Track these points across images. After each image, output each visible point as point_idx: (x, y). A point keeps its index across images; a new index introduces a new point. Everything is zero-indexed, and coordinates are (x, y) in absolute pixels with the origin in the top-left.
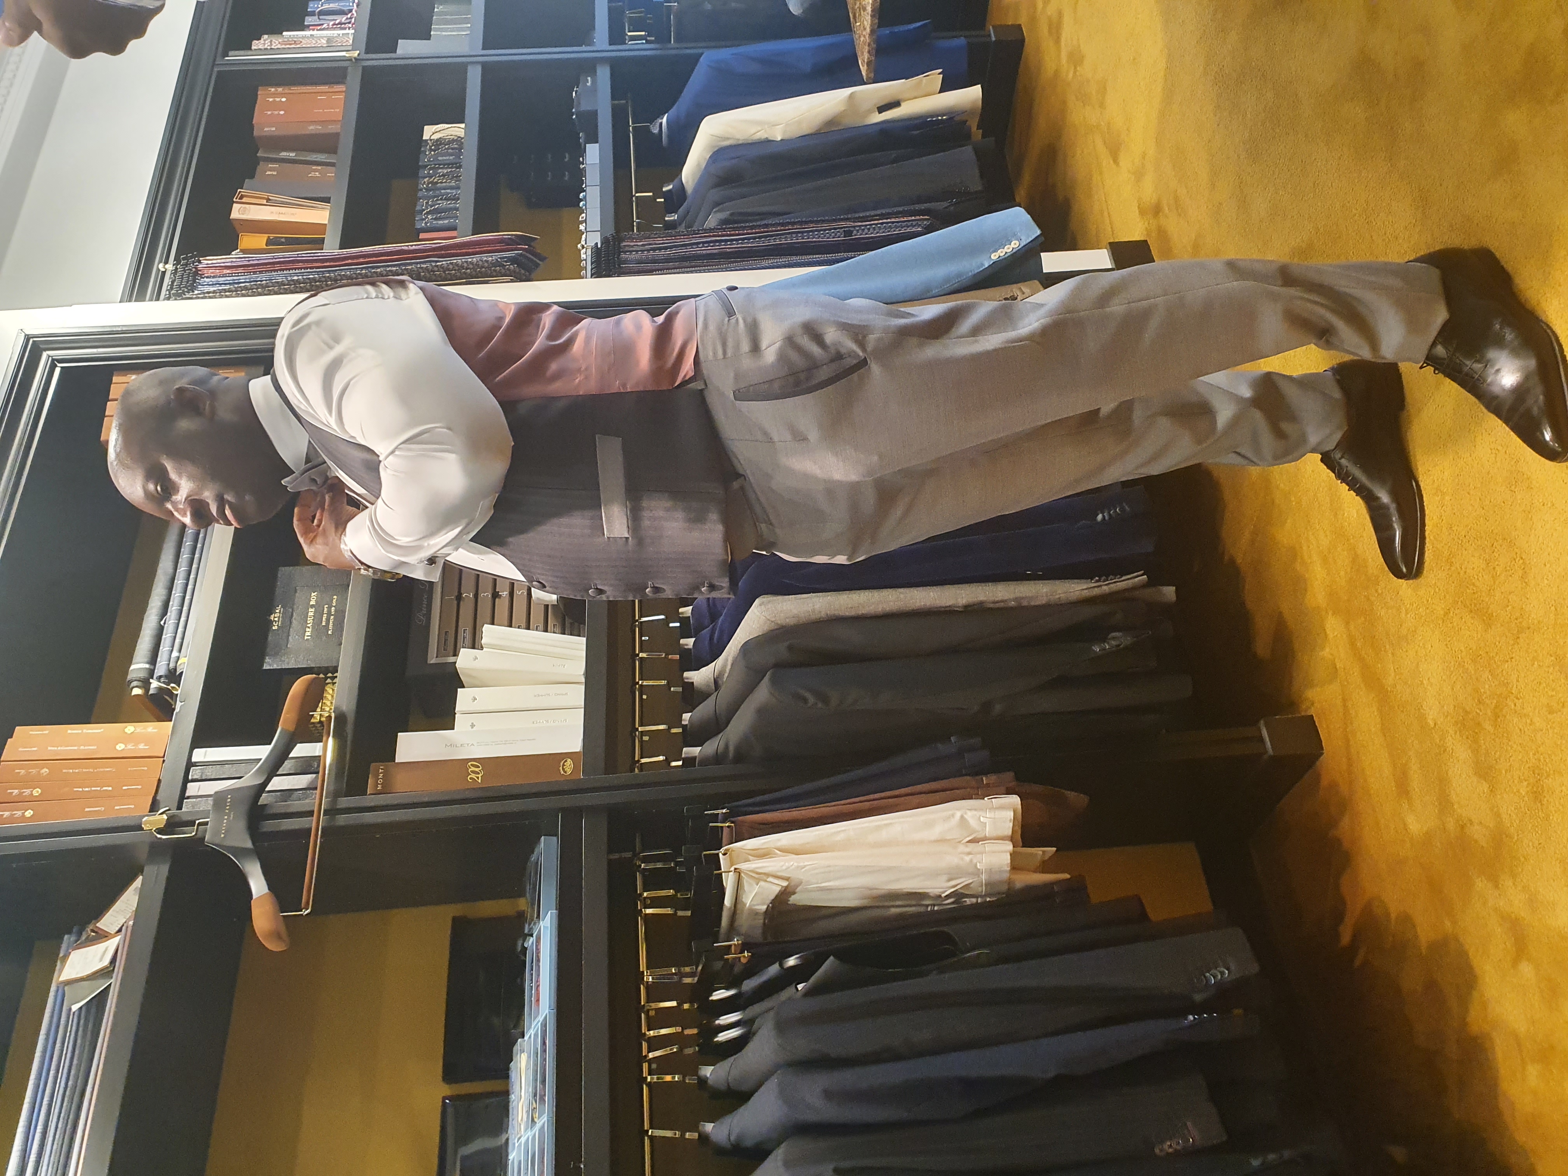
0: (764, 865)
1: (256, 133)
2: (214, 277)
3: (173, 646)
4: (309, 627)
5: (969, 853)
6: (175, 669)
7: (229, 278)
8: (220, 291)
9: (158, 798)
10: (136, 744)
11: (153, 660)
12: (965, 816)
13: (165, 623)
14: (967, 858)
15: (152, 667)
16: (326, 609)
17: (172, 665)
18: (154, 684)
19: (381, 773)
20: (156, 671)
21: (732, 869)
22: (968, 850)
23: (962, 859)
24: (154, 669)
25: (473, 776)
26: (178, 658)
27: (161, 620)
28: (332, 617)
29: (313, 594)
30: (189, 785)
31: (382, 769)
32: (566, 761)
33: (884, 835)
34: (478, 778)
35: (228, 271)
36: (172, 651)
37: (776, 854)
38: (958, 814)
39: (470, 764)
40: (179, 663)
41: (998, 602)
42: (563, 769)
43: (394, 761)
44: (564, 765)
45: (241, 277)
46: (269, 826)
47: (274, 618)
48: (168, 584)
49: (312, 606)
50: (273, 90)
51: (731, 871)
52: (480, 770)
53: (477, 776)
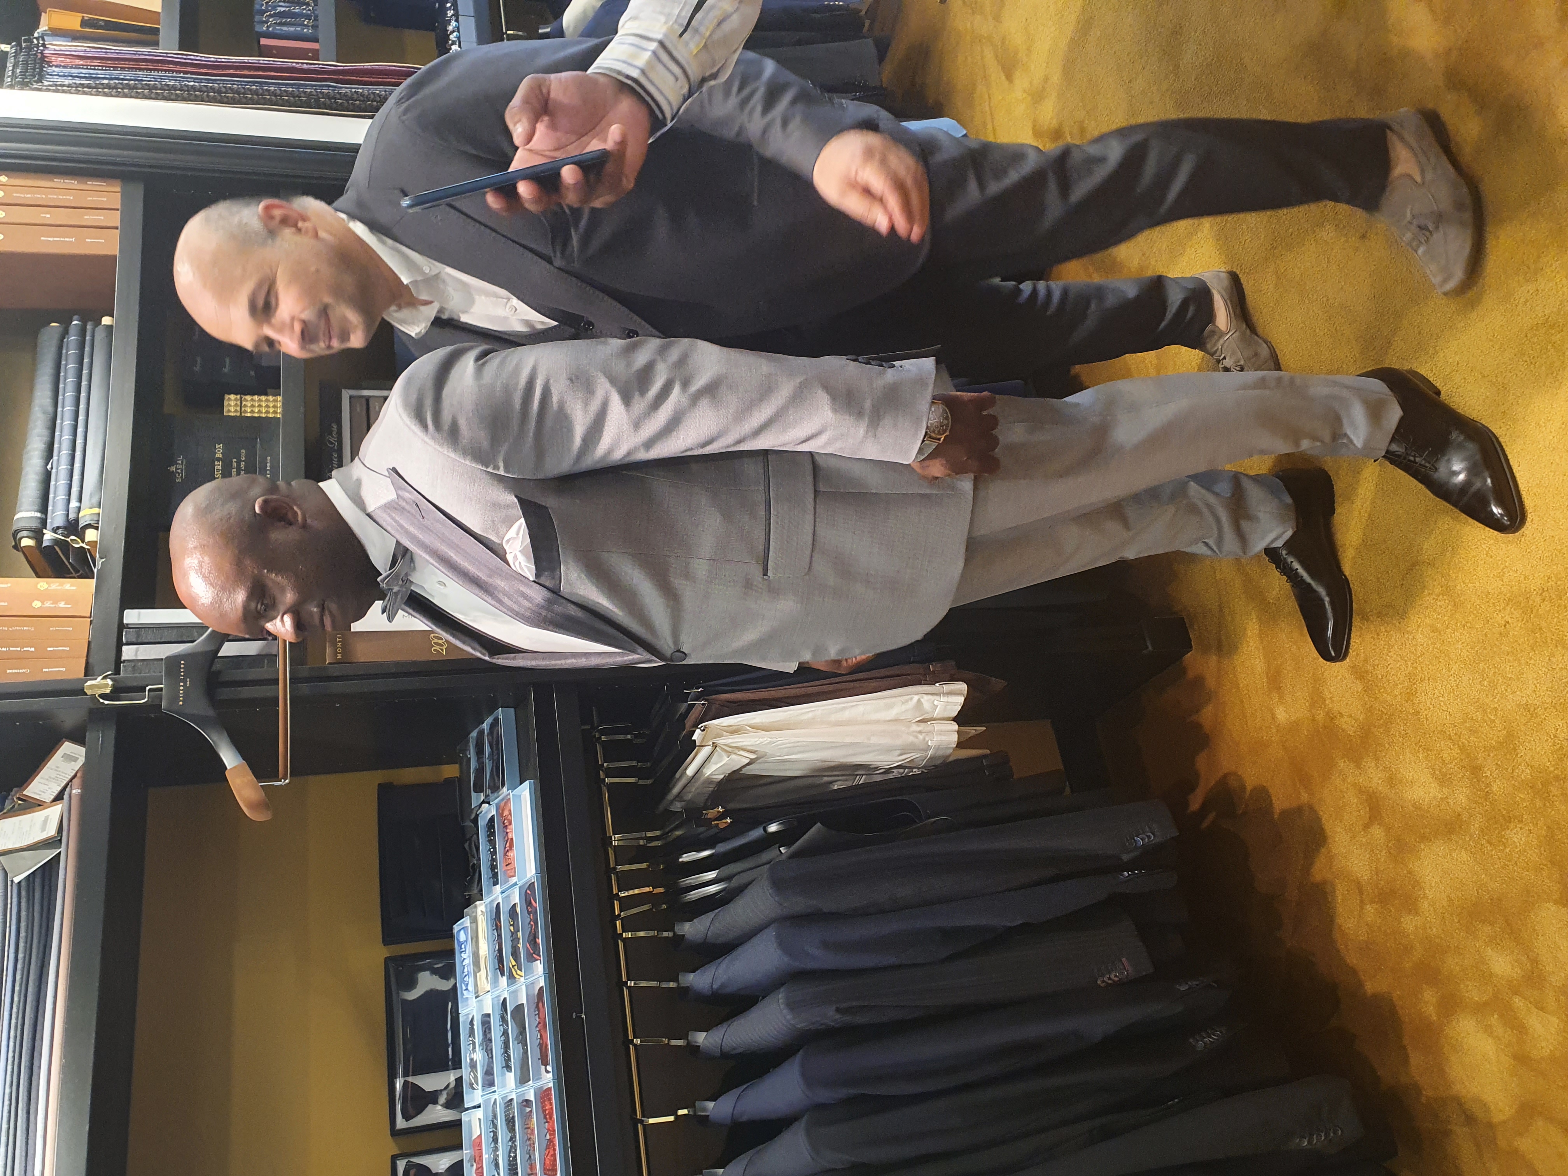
0: (737, 740)
2: (64, 67)
3: (69, 495)
5: (920, 732)
6: (77, 520)
7: (84, 71)
8: (77, 86)
9: (91, 660)
10: (55, 602)
11: (44, 507)
13: (52, 468)
14: (921, 737)
15: (44, 516)
16: (235, 464)
17: (72, 516)
18: (48, 536)
19: (339, 642)
20: (49, 521)
21: (709, 742)
22: (919, 729)
23: (917, 737)
24: (46, 519)
25: (437, 648)
26: (79, 509)
27: (47, 464)
29: (219, 446)
30: (124, 648)
33: (846, 715)
34: (442, 650)
35: (81, 62)
36: (69, 501)
37: (748, 730)
38: (916, 698)
39: (432, 635)
40: (81, 515)
45: (99, 72)
46: (225, 693)
47: (177, 469)
48: (49, 424)
49: (219, 459)
51: (710, 745)
52: (443, 643)
53: (441, 648)
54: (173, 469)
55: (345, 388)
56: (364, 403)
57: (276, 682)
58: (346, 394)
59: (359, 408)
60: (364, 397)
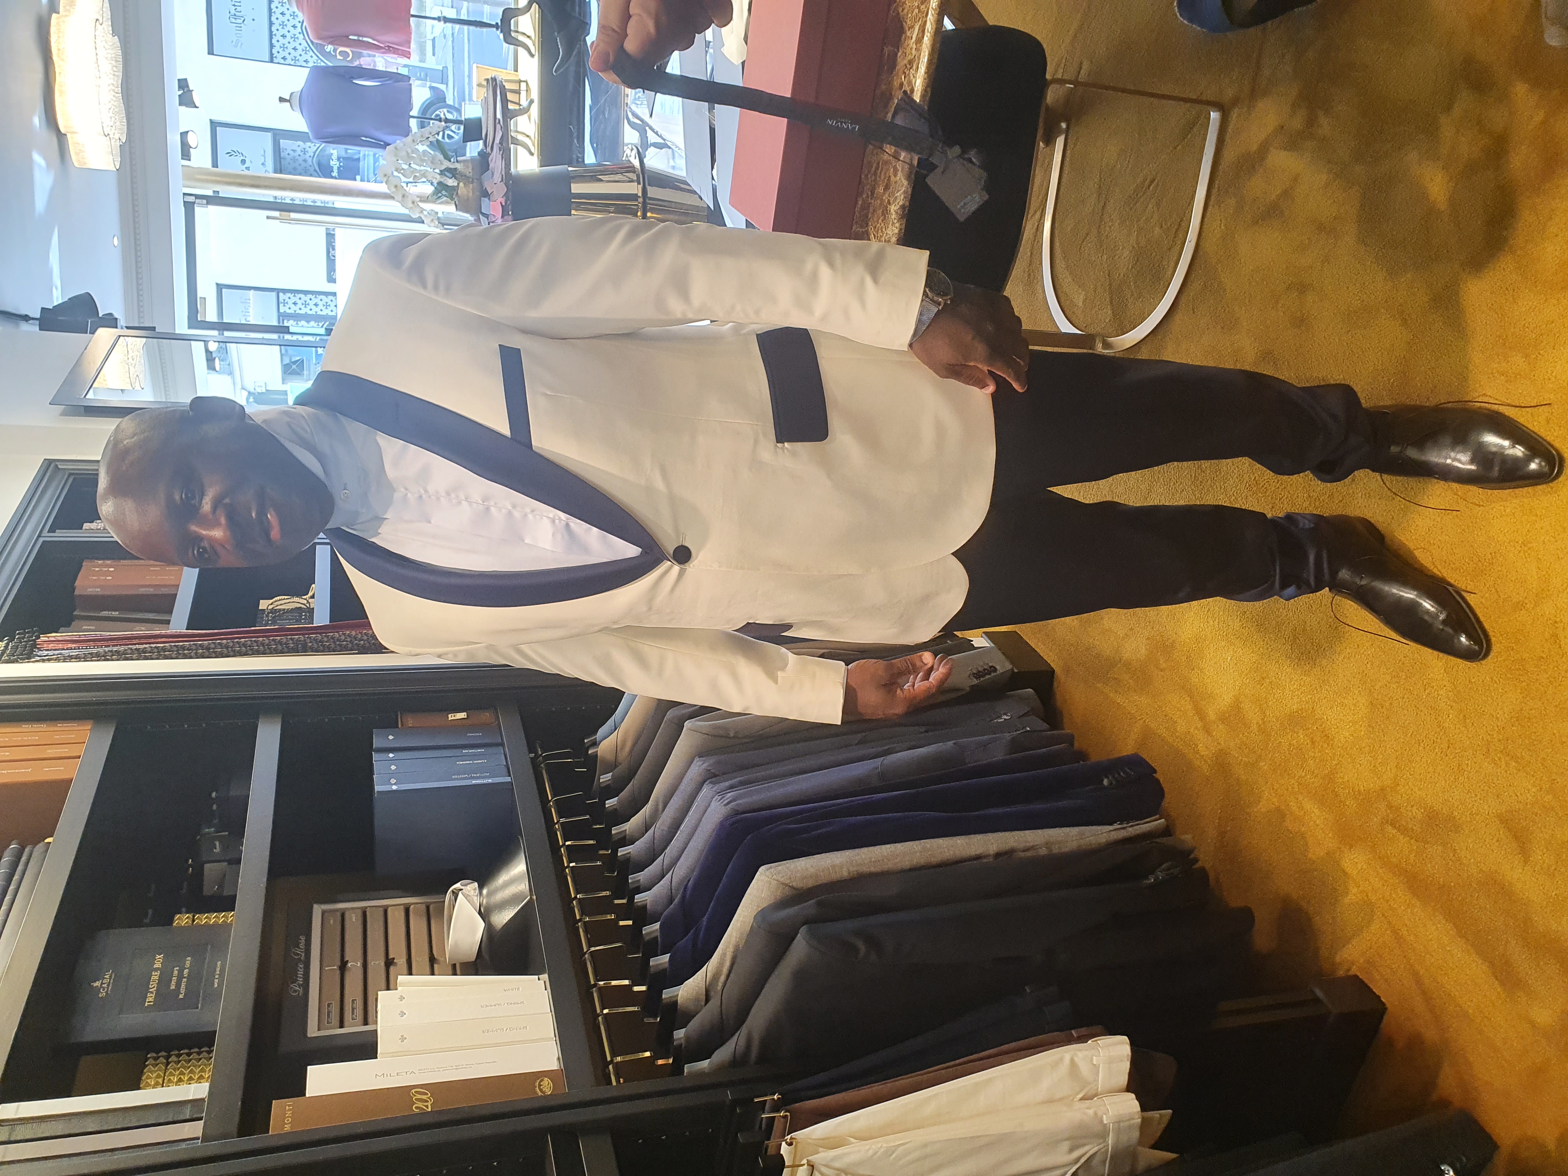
0: (834, 1157)
1: (77, 593)
4: (152, 992)
12: (1076, 1059)
14: (1091, 1114)
16: (176, 973)
19: (289, 1110)
21: (804, 1161)
22: (1085, 1106)
23: (1085, 1115)
25: (420, 1105)
28: (185, 980)
31: (289, 1105)
32: (542, 1080)
34: (427, 1107)
38: (1067, 1058)
39: (413, 1091)
41: (1028, 850)
42: (541, 1090)
43: (304, 1095)
44: (540, 1085)
47: (102, 983)
49: (156, 970)
50: (100, 562)
51: (804, 1165)
52: (428, 1098)
53: (426, 1104)
54: (97, 984)
56: (339, 914)
58: (317, 910)
59: (332, 922)
60: (337, 910)
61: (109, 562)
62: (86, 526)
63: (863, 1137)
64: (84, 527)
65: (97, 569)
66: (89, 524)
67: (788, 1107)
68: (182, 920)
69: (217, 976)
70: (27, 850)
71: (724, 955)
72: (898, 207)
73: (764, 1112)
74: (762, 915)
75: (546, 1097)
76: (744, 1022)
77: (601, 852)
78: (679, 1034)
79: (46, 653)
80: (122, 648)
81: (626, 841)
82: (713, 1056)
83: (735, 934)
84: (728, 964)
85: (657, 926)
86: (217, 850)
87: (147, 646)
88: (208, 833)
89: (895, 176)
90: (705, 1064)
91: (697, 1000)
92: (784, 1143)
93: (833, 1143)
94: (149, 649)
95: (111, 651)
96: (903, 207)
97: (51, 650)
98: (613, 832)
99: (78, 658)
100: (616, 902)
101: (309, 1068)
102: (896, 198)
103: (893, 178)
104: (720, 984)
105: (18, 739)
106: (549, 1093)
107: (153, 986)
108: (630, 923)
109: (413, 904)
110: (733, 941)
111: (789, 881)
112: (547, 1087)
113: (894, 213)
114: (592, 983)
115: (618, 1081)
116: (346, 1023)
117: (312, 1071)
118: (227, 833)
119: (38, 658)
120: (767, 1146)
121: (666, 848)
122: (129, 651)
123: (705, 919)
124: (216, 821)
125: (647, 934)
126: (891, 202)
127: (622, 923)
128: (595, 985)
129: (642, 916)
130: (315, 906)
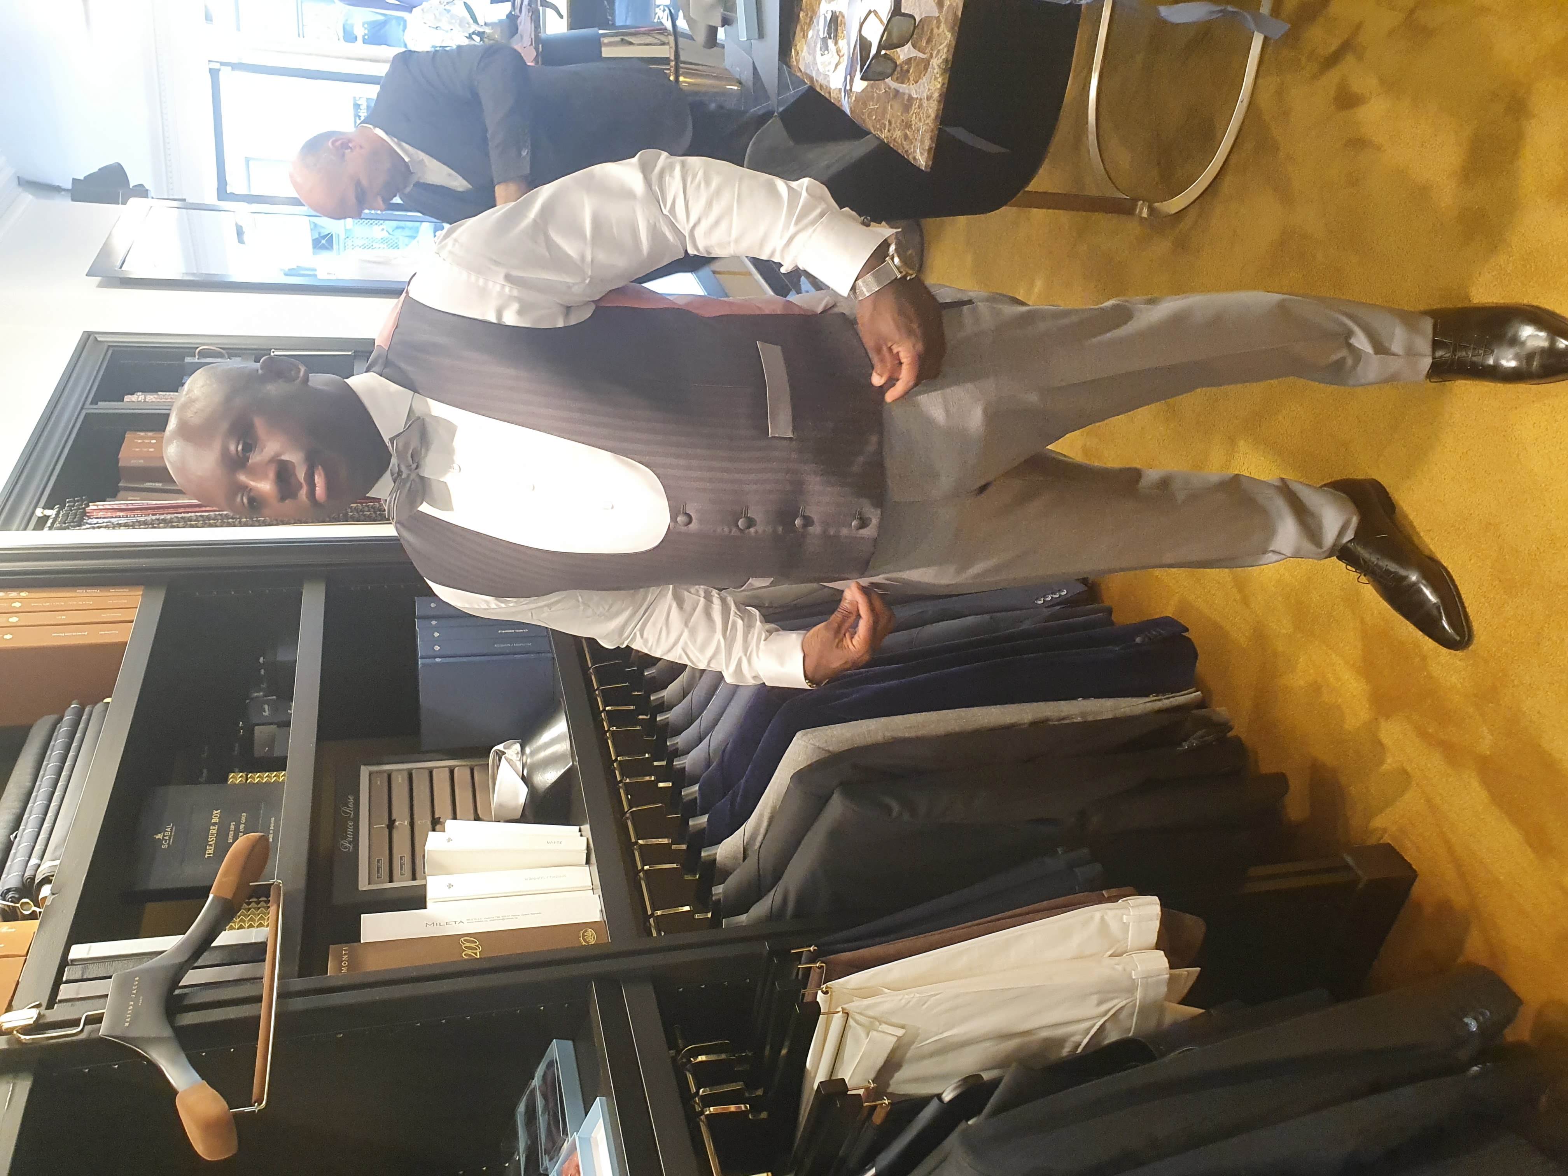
0: (873, 1007)
1: (120, 465)
4: (211, 845)
5: (1117, 964)
6: (33, 877)
12: (1106, 917)
13: (16, 836)
14: (1119, 970)
16: (232, 827)
17: (27, 874)
19: (345, 954)
21: (840, 1009)
23: (1114, 970)
25: (469, 952)
26: (40, 862)
27: (12, 831)
29: (215, 812)
30: (62, 987)
31: (345, 950)
32: (586, 931)
34: (476, 954)
38: (1098, 916)
39: (462, 939)
40: (39, 870)
41: (1064, 719)
42: (585, 940)
43: (360, 941)
44: (584, 936)
47: (164, 836)
48: (22, 797)
49: (214, 824)
50: (142, 434)
51: (839, 1012)
52: (477, 946)
53: (475, 951)
54: (160, 836)
55: (365, 765)
56: (386, 775)
57: (259, 999)
58: (365, 771)
59: (379, 783)
60: (385, 771)
61: (150, 434)
62: (127, 398)
63: (896, 988)
64: (125, 400)
65: (139, 441)
66: (130, 396)
67: (824, 959)
68: (236, 778)
69: (271, 832)
70: (87, 709)
71: (761, 815)
72: (941, 61)
73: (800, 964)
74: (799, 777)
75: (588, 947)
76: (780, 878)
77: (641, 717)
78: (718, 890)
79: (95, 521)
80: (169, 517)
81: (664, 707)
82: (752, 911)
83: (772, 796)
84: (765, 824)
85: (696, 788)
86: (266, 713)
87: (193, 514)
88: (257, 697)
89: (938, 28)
90: (743, 918)
91: (735, 858)
92: (820, 992)
93: (865, 993)
94: (195, 518)
95: (158, 520)
96: (946, 61)
97: (100, 518)
98: (652, 698)
99: (126, 525)
100: (656, 764)
101: (362, 916)
102: (939, 51)
103: (935, 31)
104: (758, 844)
105: (73, 604)
106: (593, 943)
107: (212, 839)
108: (670, 784)
109: (457, 766)
110: (770, 803)
111: (824, 745)
112: (591, 938)
113: (936, 67)
114: (633, 840)
115: (659, 933)
116: (395, 877)
117: (367, 920)
118: (274, 697)
119: (88, 526)
120: (804, 995)
121: (703, 712)
122: (175, 520)
123: (743, 781)
124: (264, 686)
125: (687, 795)
126: (934, 55)
127: (661, 785)
128: (636, 843)
129: (681, 778)
130: (362, 767)
